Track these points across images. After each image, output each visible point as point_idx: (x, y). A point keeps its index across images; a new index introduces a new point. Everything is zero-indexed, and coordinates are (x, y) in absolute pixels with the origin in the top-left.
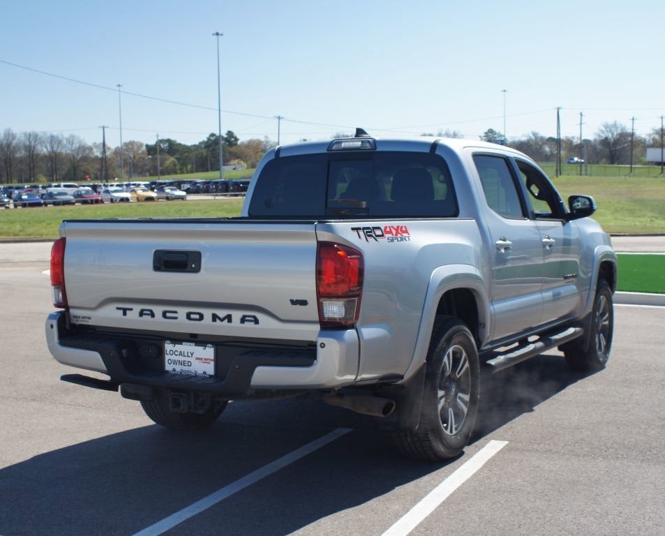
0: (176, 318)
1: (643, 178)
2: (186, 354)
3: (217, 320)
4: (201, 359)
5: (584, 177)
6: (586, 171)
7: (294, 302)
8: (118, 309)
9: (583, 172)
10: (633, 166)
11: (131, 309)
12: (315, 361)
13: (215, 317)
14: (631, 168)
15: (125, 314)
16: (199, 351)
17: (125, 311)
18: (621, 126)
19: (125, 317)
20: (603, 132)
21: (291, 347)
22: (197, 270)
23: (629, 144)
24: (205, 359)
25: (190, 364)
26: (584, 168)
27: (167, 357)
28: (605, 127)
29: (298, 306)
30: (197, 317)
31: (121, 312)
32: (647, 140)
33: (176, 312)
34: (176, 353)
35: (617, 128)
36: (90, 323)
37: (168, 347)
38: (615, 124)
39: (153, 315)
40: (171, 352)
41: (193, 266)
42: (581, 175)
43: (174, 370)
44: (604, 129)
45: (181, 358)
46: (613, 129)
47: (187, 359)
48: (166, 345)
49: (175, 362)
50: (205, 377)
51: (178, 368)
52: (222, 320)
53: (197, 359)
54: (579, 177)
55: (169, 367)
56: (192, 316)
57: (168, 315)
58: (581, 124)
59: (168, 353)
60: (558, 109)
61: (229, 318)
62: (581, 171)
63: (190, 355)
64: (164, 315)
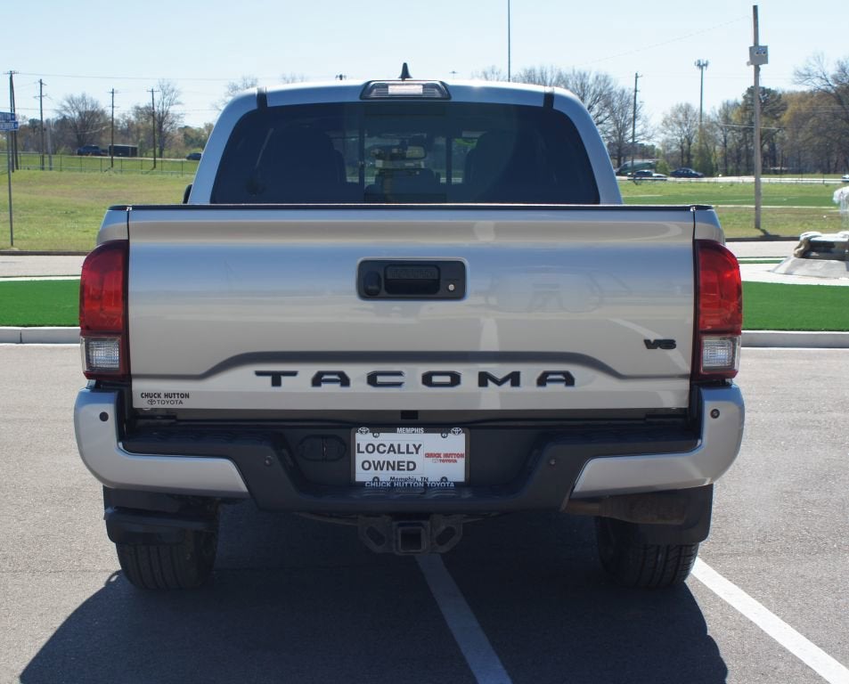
0: (399, 385)
1: (134, 175)
2: (403, 449)
3: (490, 382)
4: (439, 455)
5: (47, 172)
6: (51, 164)
7: (650, 344)
8: (259, 374)
9: (47, 166)
10: (115, 158)
11: (294, 374)
12: (699, 442)
13: (484, 379)
14: (112, 159)
15: (276, 383)
16: (433, 442)
17: (276, 379)
18: (92, 101)
19: (276, 389)
21: (613, 422)
22: (459, 294)
23: (108, 126)
24: (446, 455)
25: (412, 466)
26: (47, 159)
27: (359, 458)
28: (69, 102)
29: (659, 351)
30: (447, 379)
31: (268, 379)
32: (121, 122)
33: (399, 374)
34: (382, 449)
35: (86, 104)
36: (187, 404)
37: (363, 438)
38: (84, 98)
39: (344, 380)
40: (370, 449)
41: (451, 287)
42: (43, 169)
43: (376, 479)
44: (67, 105)
45: (392, 457)
46: (81, 105)
47: (406, 458)
48: (358, 436)
49: (378, 466)
50: (444, 487)
51: (385, 476)
52: (499, 383)
53: (428, 455)
54: (40, 171)
55: (362, 475)
56: (436, 379)
57: (380, 379)
58: (41, 96)
59: (362, 448)
60: (11, 74)
61: (515, 379)
62: (43, 164)
63: (412, 449)
64: (372, 380)
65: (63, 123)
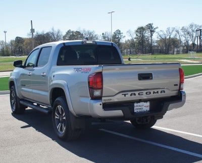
0: (142, 95)
4: (146, 106)
11: (127, 94)
13: (154, 92)
15: (125, 96)
19: (125, 97)
22: (152, 79)
25: (142, 109)
27: (135, 108)
29: (176, 86)
30: (149, 93)
34: (138, 106)
36: (111, 101)
39: (135, 95)
48: (135, 104)
51: (138, 111)
52: (156, 93)
55: (135, 111)
56: (147, 93)
61: (158, 92)
63: (142, 106)
64: (139, 94)
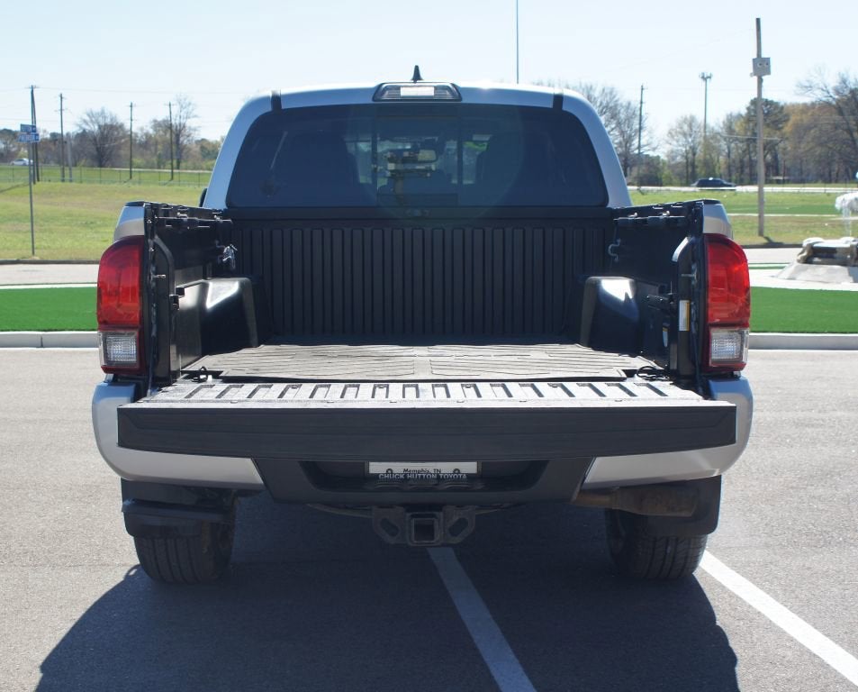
1: (152, 187)
5: (67, 184)
6: (71, 176)
9: (67, 177)
10: (133, 170)
14: (131, 171)
18: (111, 115)
20: (85, 121)
23: (127, 139)
26: (67, 171)
28: (89, 115)
32: (139, 135)
35: (105, 117)
38: (103, 112)
42: (63, 181)
43: (390, 471)
44: (87, 118)
46: (100, 119)
54: (60, 183)
58: (61, 110)
60: (32, 88)
62: (63, 176)
65: (83, 136)
